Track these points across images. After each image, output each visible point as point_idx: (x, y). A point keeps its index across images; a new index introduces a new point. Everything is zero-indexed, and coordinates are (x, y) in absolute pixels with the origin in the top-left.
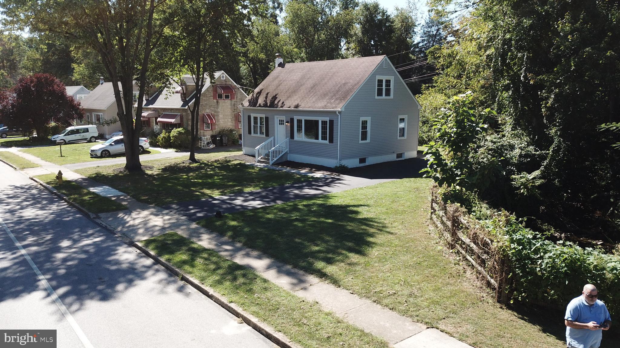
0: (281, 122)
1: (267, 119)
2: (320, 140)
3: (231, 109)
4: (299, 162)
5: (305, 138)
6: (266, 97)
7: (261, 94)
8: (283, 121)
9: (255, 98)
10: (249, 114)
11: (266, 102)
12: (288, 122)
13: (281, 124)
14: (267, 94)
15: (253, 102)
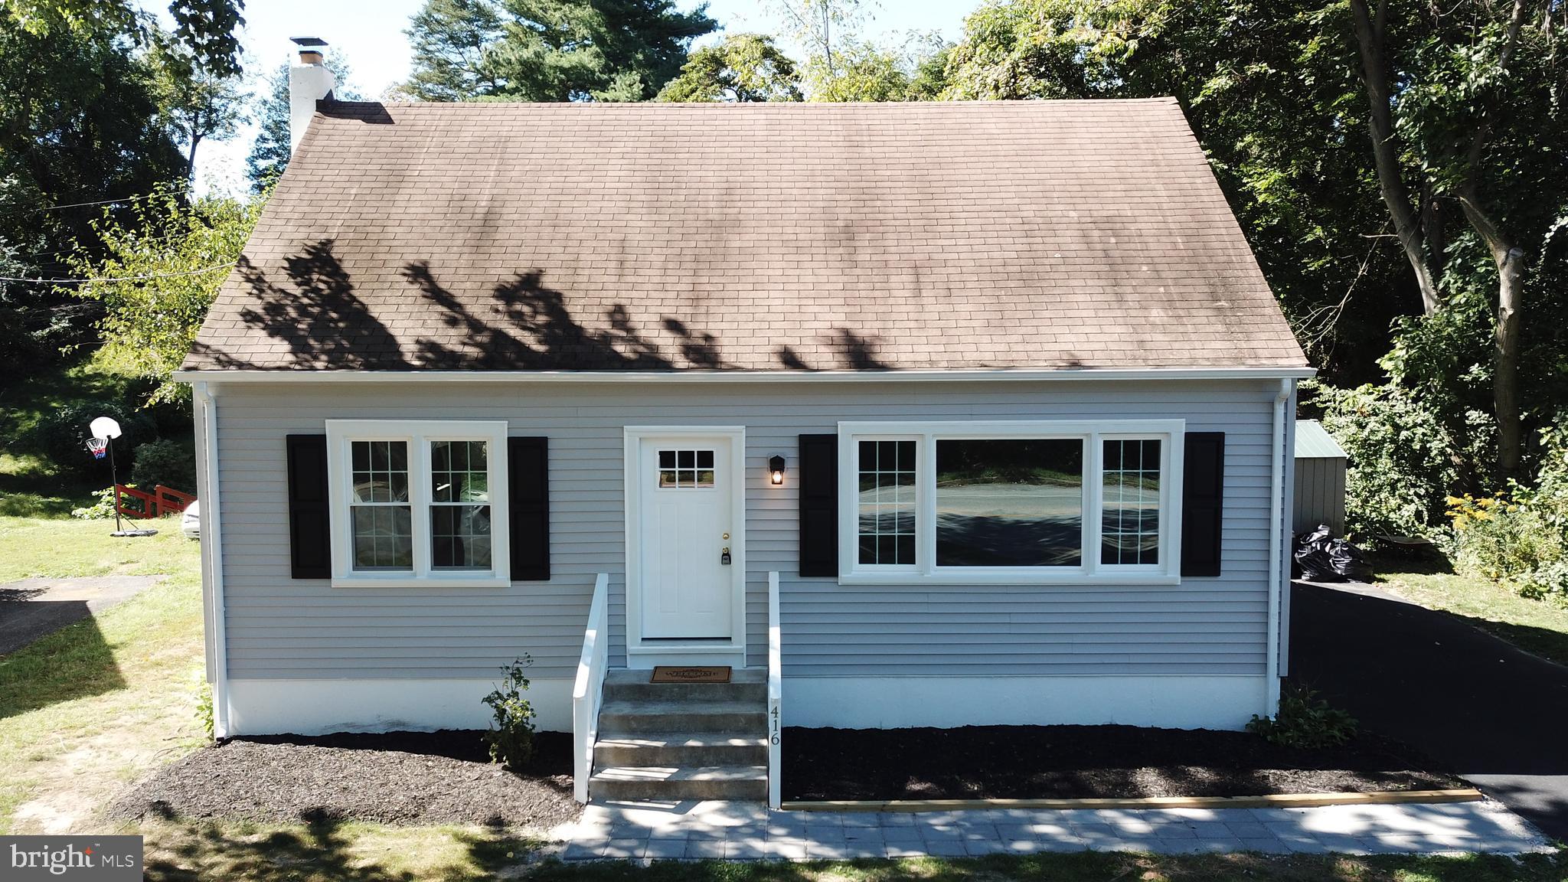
0: (686, 469)
1: (528, 456)
2: (1092, 569)
4: (889, 724)
5: (941, 562)
6: (437, 295)
7: (347, 276)
8: (707, 459)
9: (306, 301)
10: (305, 426)
11: (476, 326)
12: (777, 464)
13: (686, 478)
14: (419, 273)
15: (321, 328)
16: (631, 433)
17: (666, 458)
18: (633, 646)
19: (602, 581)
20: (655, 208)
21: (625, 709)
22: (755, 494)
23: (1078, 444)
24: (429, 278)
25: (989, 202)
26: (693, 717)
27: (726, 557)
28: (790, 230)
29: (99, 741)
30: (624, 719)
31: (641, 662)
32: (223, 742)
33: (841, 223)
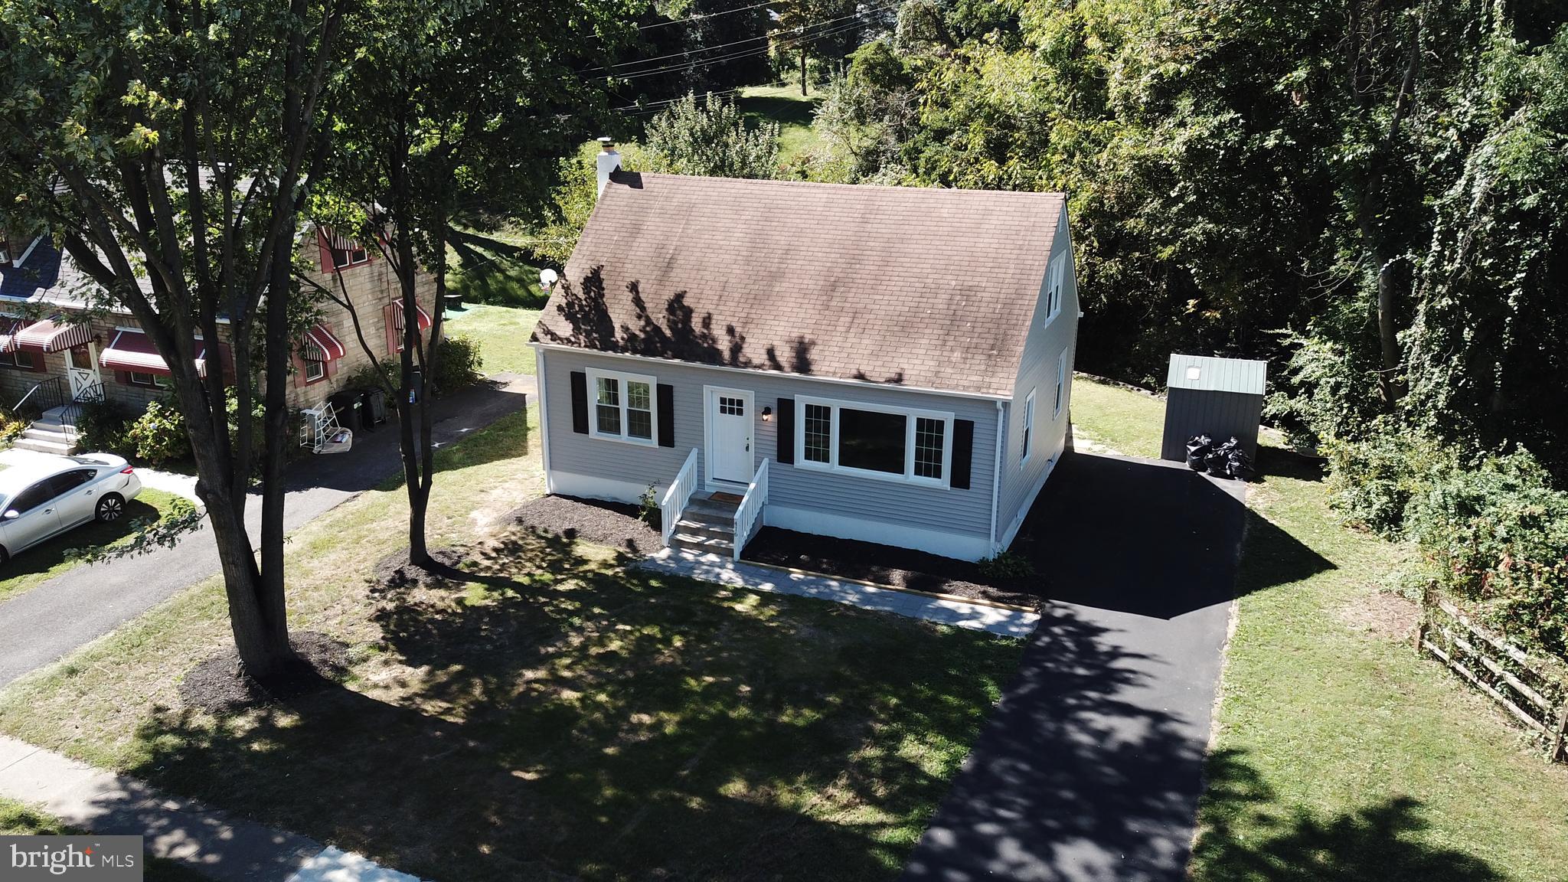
0: (731, 407)
1: (665, 393)
2: (910, 476)
3: (373, 293)
4: (815, 533)
5: (840, 464)
6: (638, 302)
7: (603, 289)
8: (740, 403)
9: (584, 303)
10: (578, 369)
11: (649, 321)
12: (767, 411)
13: (732, 411)
14: (634, 287)
15: (586, 319)
16: (707, 389)
17: (723, 401)
18: (708, 481)
19: (694, 452)
20: (748, 262)
21: (695, 509)
22: (759, 423)
23: (904, 418)
24: (637, 292)
25: (915, 270)
26: (718, 518)
27: (747, 448)
28: (805, 282)
29: (506, 485)
30: (693, 514)
31: (711, 488)
32: (549, 496)
33: (833, 279)
